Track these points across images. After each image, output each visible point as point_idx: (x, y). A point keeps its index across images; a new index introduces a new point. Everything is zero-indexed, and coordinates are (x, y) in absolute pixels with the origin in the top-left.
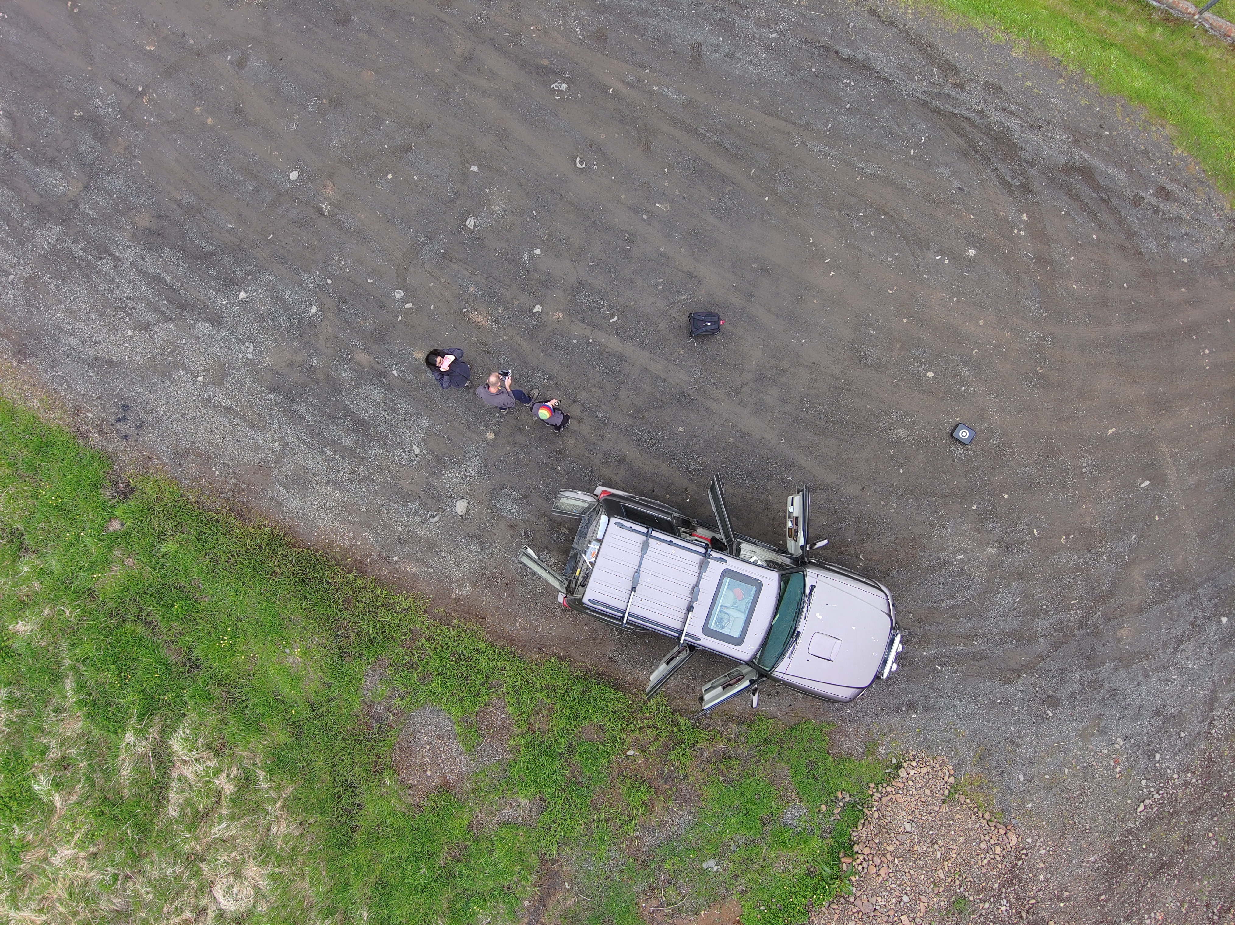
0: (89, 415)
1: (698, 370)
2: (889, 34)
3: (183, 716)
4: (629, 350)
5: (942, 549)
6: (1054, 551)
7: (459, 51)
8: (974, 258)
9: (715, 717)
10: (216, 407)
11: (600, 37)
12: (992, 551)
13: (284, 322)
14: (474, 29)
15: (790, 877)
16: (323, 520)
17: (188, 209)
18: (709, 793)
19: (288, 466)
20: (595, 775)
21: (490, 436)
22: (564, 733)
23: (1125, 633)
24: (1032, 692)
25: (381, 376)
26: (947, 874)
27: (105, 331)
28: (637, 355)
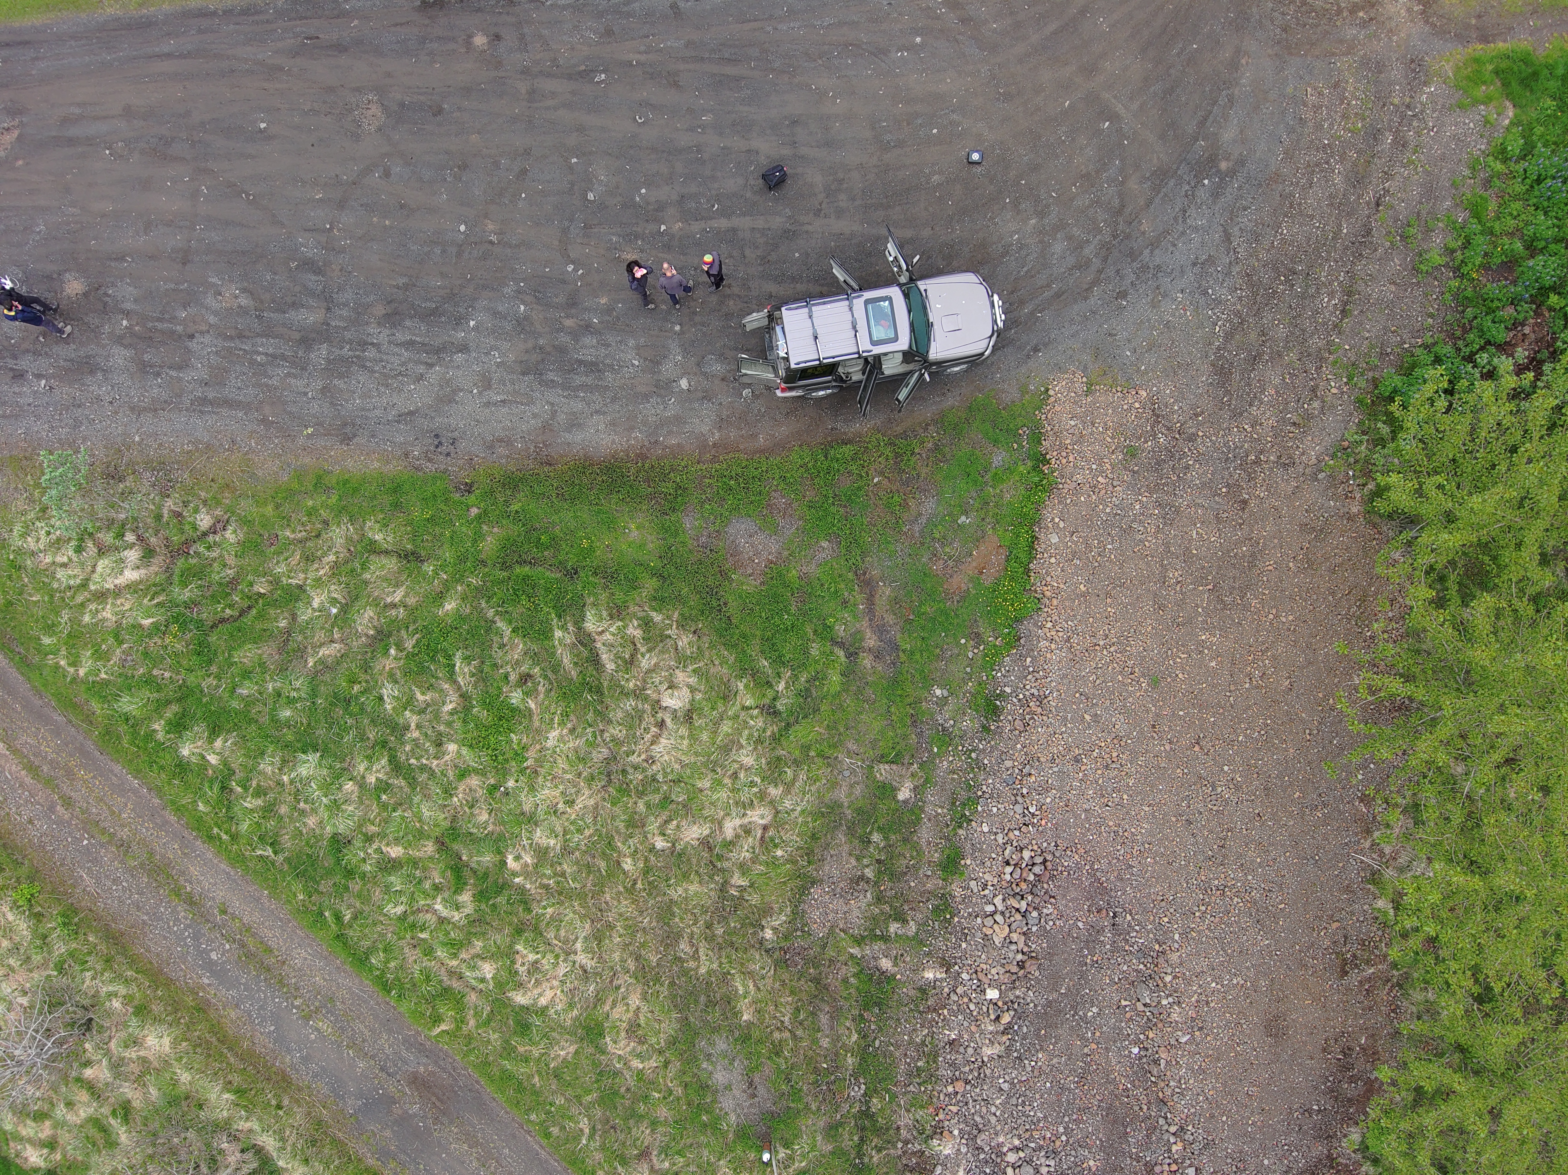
0: (416, 453)
1: (787, 210)
3: (584, 605)
4: (736, 222)
5: (1002, 239)
6: (1072, 200)
7: (523, 91)
8: (922, 42)
10: (495, 404)
11: (609, 32)
12: (1034, 221)
13: (508, 326)
14: (525, 72)
15: (1017, 498)
16: (602, 439)
17: (406, 287)
18: (939, 477)
19: (562, 417)
21: (677, 328)
23: (1145, 227)
24: (1106, 296)
25: (588, 328)
26: (1113, 438)
27: (395, 395)
28: (744, 223)
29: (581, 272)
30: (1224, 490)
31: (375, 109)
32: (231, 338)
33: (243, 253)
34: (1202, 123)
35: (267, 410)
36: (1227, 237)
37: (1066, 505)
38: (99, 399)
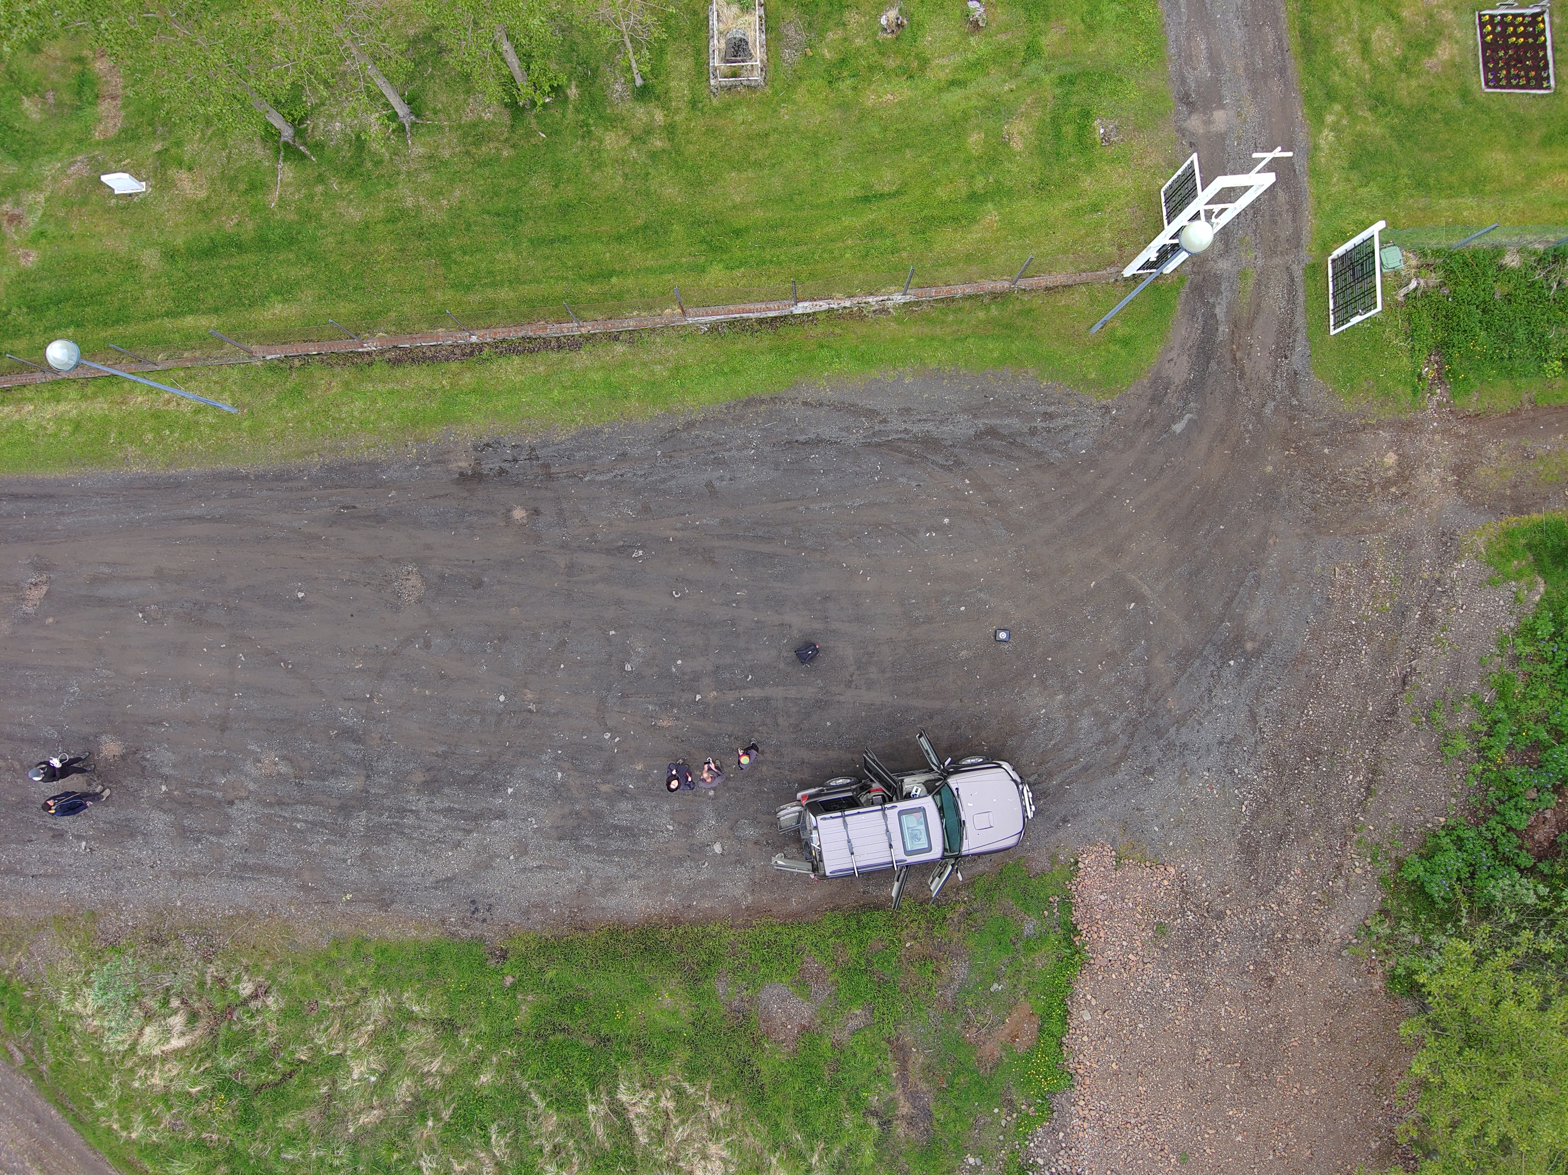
0: (452, 919)
1: (819, 681)
2: (823, 412)
3: (617, 1076)
4: (769, 691)
5: (1030, 712)
6: (1098, 677)
7: (562, 565)
8: (950, 523)
9: (949, 893)
10: (531, 870)
11: (646, 509)
12: (1060, 697)
13: (545, 793)
14: (564, 546)
15: (1049, 968)
16: (636, 904)
17: (445, 756)
18: (970, 942)
19: (596, 882)
20: (893, 971)
22: (860, 955)
23: (1171, 704)
24: (1133, 771)
25: (623, 793)
26: (1142, 914)
27: (433, 861)
28: (776, 692)
29: (617, 739)
30: (1251, 967)
31: (415, 580)
32: (271, 805)
33: (282, 721)
34: (1228, 604)
35: (307, 875)
36: (1253, 717)
37: (1098, 981)
38: (139, 862)
